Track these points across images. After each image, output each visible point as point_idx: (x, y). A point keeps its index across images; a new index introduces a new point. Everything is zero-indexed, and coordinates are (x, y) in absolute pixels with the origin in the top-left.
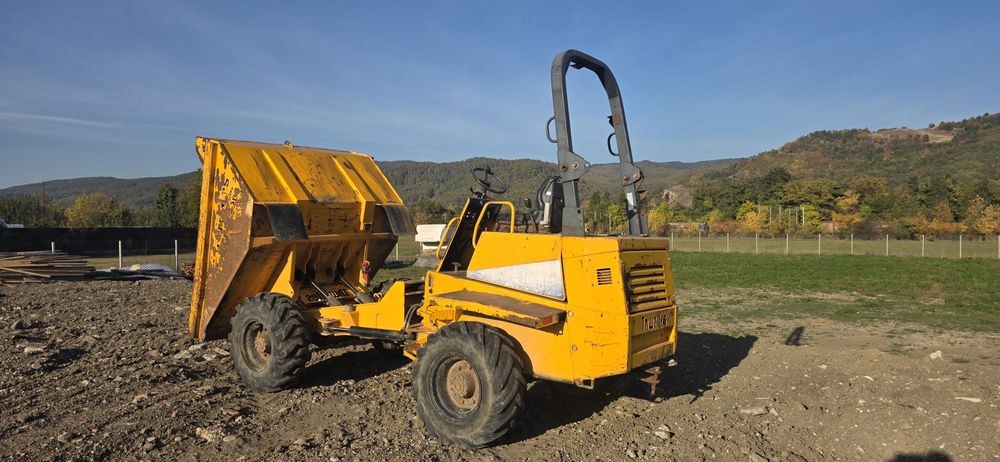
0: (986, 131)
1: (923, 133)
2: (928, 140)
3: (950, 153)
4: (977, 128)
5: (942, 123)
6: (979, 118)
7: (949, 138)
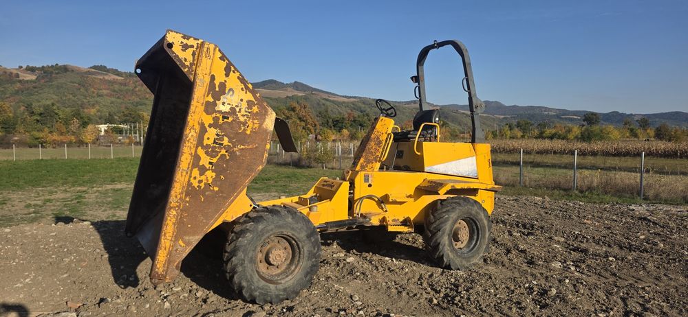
0: (58, 76)
1: (15, 72)
2: (18, 77)
3: (35, 88)
4: (52, 73)
5: (28, 66)
6: (52, 66)
7: (33, 77)
